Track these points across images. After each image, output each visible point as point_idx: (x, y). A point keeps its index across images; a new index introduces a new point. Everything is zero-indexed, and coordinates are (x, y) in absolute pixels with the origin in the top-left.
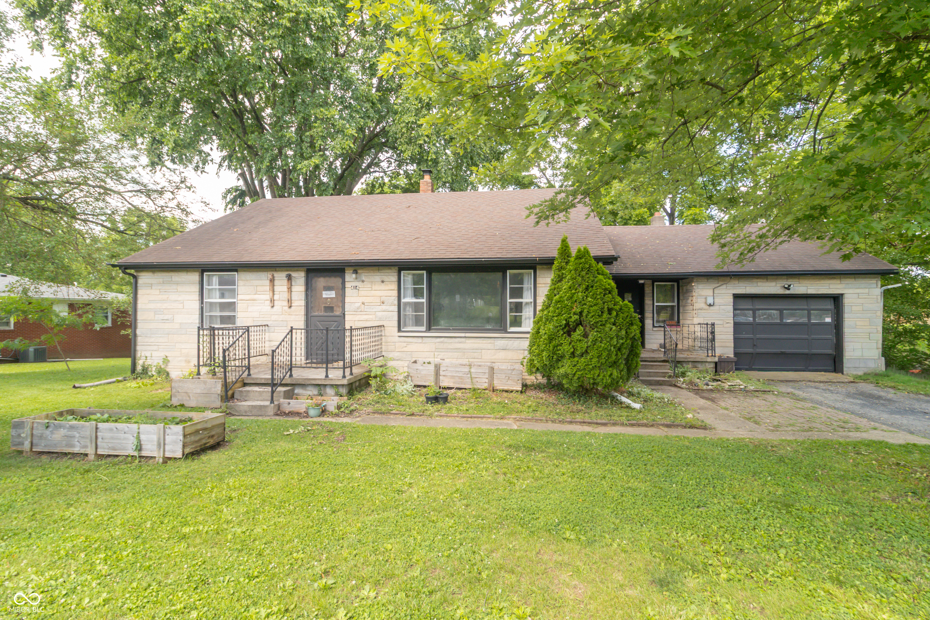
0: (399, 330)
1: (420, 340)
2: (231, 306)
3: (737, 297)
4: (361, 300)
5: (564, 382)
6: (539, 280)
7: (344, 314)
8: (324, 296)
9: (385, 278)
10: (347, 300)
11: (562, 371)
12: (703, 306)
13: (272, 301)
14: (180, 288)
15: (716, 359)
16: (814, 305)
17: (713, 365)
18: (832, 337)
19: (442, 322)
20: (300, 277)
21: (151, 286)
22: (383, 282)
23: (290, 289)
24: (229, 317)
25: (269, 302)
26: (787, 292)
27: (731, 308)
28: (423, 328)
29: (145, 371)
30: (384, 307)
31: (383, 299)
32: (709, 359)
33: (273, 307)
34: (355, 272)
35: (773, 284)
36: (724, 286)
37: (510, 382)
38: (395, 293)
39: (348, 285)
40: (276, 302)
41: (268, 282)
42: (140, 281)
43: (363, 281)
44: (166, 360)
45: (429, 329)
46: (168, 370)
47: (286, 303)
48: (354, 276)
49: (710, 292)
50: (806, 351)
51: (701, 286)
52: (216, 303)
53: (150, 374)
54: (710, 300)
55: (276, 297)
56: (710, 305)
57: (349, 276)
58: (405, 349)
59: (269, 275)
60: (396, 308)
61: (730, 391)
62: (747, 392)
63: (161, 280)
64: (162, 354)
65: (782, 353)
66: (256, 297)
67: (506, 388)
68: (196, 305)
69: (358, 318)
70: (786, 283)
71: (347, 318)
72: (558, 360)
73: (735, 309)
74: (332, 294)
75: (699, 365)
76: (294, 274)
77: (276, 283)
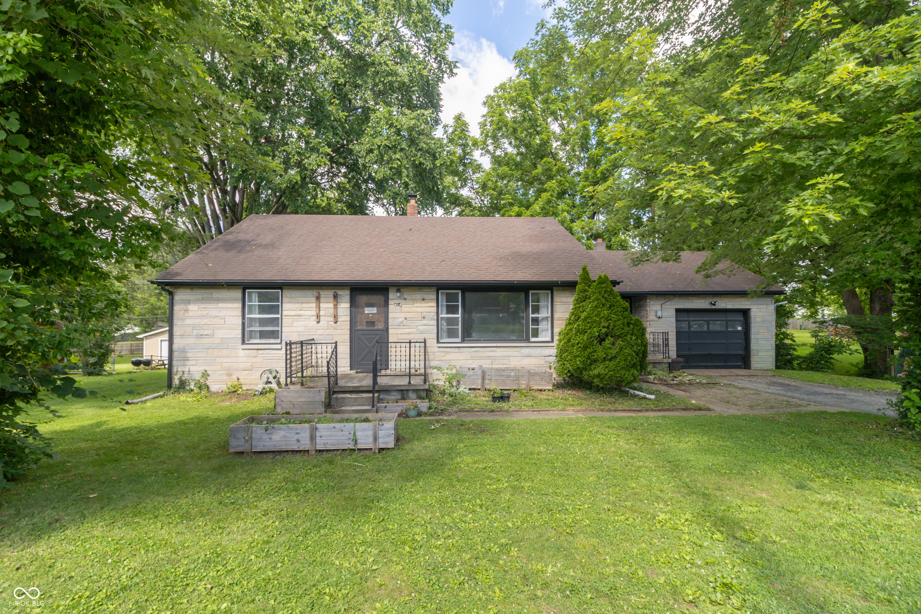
0: (438, 342)
1: (457, 350)
2: (275, 322)
3: (678, 311)
4: (404, 315)
5: (595, 380)
6: (556, 299)
7: (387, 329)
8: (366, 312)
9: (426, 296)
10: (391, 315)
11: (596, 372)
12: (654, 318)
13: (318, 316)
14: (221, 305)
15: (670, 361)
16: (731, 317)
17: (667, 365)
18: (742, 341)
19: (474, 334)
20: (345, 294)
21: (189, 302)
22: (423, 300)
23: (336, 307)
24: (273, 332)
25: (315, 318)
26: (713, 307)
27: (674, 320)
28: (459, 340)
29: (183, 386)
30: (425, 322)
31: (424, 314)
32: (665, 361)
33: (318, 322)
34: (398, 290)
35: (703, 301)
36: (669, 303)
37: (543, 383)
38: (435, 309)
39: (391, 302)
40: (322, 318)
41: (314, 299)
42: (177, 298)
43: (405, 299)
44: (205, 375)
45: (463, 341)
46: (208, 383)
47: (332, 319)
48: (398, 294)
49: (659, 308)
50: (725, 352)
51: (652, 303)
52: (255, 319)
53: (187, 388)
54: (659, 314)
55: (322, 313)
56: (659, 318)
57: (393, 295)
58: (444, 358)
59: (315, 293)
60: (435, 323)
61: (690, 384)
62: (702, 384)
63: (200, 297)
64: (202, 369)
65: (709, 354)
66: (302, 313)
67: (540, 388)
68: (239, 321)
69: (401, 331)
70: (713, 300)
71: (391, 331)
72: (591, 364)
73: (677, 321)
74: (374, 310)
75: (657, 365)
76: (340, 292)
77: (322, 300)
